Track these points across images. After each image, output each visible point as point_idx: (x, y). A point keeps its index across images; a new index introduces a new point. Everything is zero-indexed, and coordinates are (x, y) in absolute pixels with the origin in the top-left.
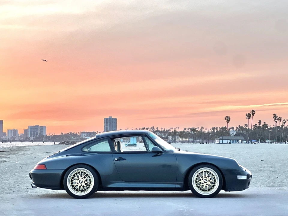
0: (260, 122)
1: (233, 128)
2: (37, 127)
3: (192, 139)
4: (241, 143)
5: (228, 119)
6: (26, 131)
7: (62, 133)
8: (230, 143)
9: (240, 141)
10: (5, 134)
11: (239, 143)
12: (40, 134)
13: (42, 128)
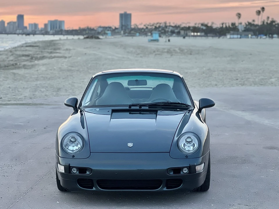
0: (268, 18)
1: (241, 24)
2: (56, 21)
3: (203, 34)
4: (251, 38)
5: (239, 15)
6: (46, 25)
7: (80, 28)
8: (240, 38)
9: (250, 36)
10: (26, 28)
11: (248, 38)
12: (59, 27)
13: (61, 23)
